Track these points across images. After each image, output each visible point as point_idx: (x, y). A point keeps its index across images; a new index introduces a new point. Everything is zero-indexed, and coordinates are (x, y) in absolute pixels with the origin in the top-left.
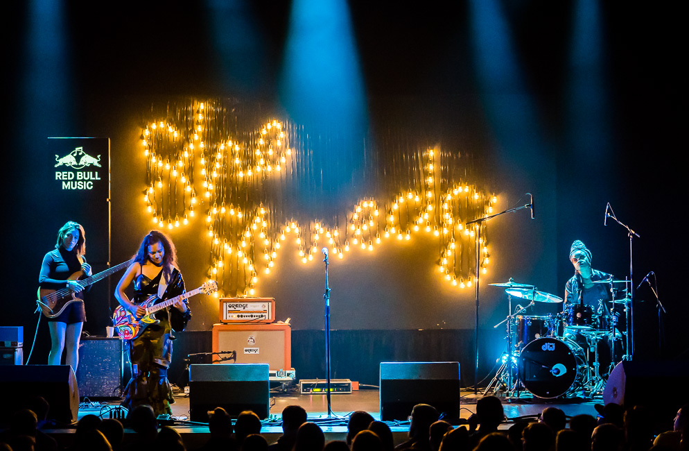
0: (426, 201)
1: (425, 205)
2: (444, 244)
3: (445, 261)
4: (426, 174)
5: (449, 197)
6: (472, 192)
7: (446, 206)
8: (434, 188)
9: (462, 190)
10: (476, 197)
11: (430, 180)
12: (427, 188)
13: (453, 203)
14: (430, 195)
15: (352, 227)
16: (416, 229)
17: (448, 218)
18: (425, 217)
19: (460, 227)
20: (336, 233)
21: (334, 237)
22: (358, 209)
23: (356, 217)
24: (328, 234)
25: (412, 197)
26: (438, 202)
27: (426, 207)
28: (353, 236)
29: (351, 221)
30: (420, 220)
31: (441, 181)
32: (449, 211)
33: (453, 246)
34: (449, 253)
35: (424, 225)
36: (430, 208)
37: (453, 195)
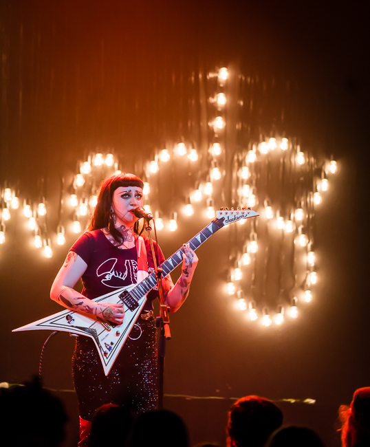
0: (207, 162)
1: (206, 169)
2: (236, 242)
3: (237, 275)
4: (213, 112)
5: (251, 157)
6: (294, 151)
7: (245, 173)
8: (223, 138)
9: (274, 146)
10: (300, 159)
11: (219, 124)
12: (211, 137)
13: (256, 168)
14: (216, 150)
15: (71, 201)
16: (187, 211)
17: (247, 195)
18: (205, 191)
19: (268, 213)
20: (42, 209)
21: (37, 216)
22: (85, 168)
23: (79, 181)
24: (27, 211)
25: (184, 153)
26: (230, 163)
27: (207, 173)
28: (72, 217)
29: (71, 190)
30: (196, 196)
31: (238, 126)
32: (250, 182)
33: (253, 247)
34: (245, 260)
35: (203, 205)
36: (216, 174)
37: (258, 153)
